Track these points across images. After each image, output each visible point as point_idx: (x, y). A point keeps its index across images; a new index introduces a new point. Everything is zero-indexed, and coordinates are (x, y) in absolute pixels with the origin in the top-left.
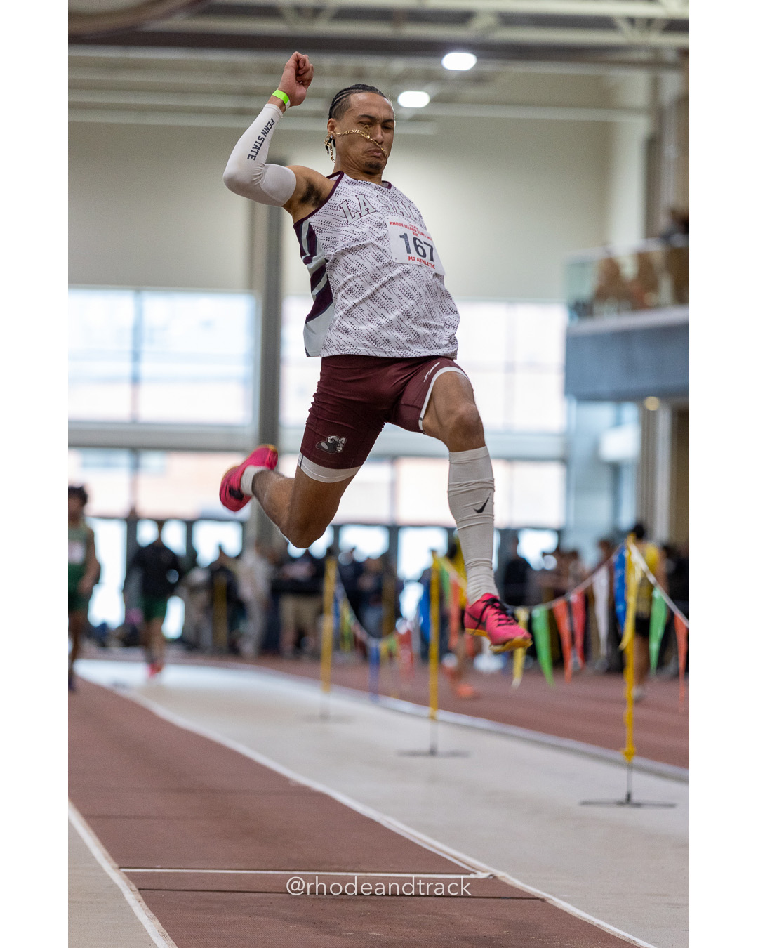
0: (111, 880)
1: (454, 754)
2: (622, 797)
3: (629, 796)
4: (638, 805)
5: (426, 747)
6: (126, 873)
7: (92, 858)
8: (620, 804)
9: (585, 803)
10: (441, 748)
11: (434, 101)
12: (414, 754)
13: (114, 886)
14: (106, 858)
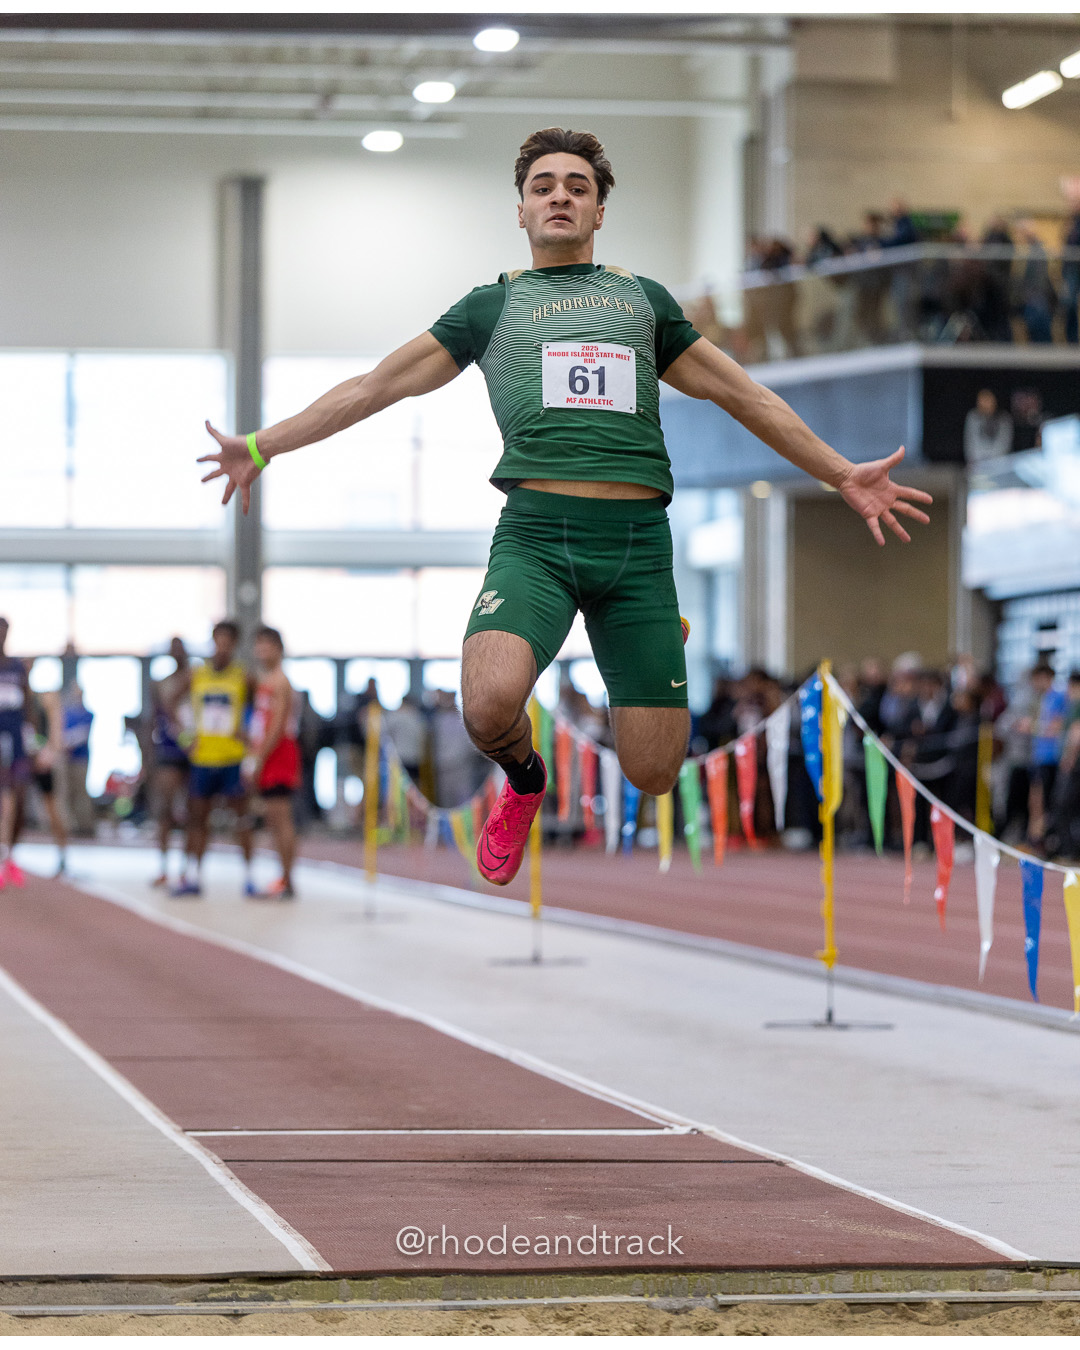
0: (180, 1148)
1: (565, 962)
2: (821, 1016)
3: (830, 1016)
4: (843, 1027)
5: (526, 953)
6: (196, 1138)
7: (140, 1117)
8: (818, 1025)
9: (770, 1026)
10: (546, 954)
11: (461, 94)
12: (512, 962)
13: (187, 1156)
14: (159, 1117)
